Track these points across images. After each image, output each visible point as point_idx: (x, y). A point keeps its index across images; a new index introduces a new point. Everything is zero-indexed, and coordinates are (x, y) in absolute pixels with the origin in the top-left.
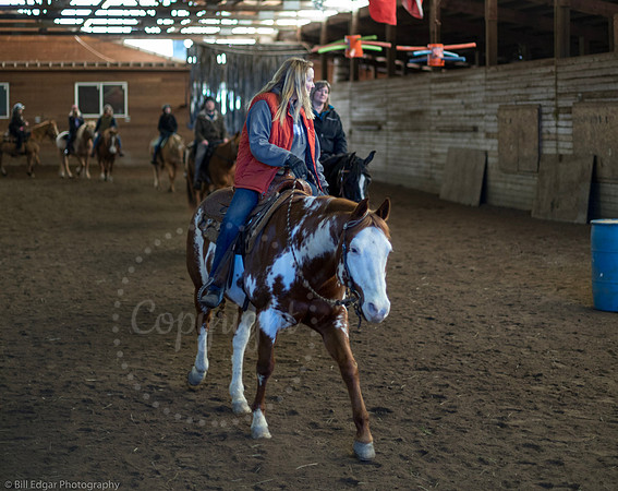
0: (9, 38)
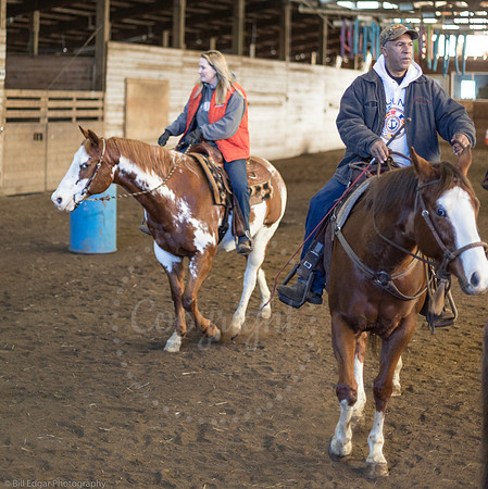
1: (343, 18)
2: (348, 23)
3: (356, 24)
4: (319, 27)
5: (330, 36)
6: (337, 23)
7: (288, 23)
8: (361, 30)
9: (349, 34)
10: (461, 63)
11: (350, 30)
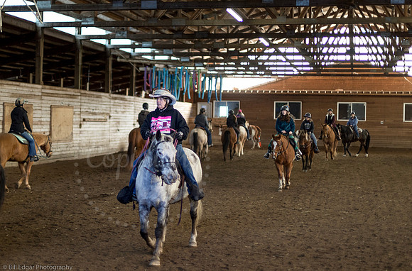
0: (367, 78)
1: (146, 65)
2: (149, 69)
3: (153, 69)
4: (130, 72)
5: (138, 78)
6: (141, 69)
7: (110, 69)
8: (157, 73)
9: (149, 75)
10: (219, 94)
11: (150, 73)
